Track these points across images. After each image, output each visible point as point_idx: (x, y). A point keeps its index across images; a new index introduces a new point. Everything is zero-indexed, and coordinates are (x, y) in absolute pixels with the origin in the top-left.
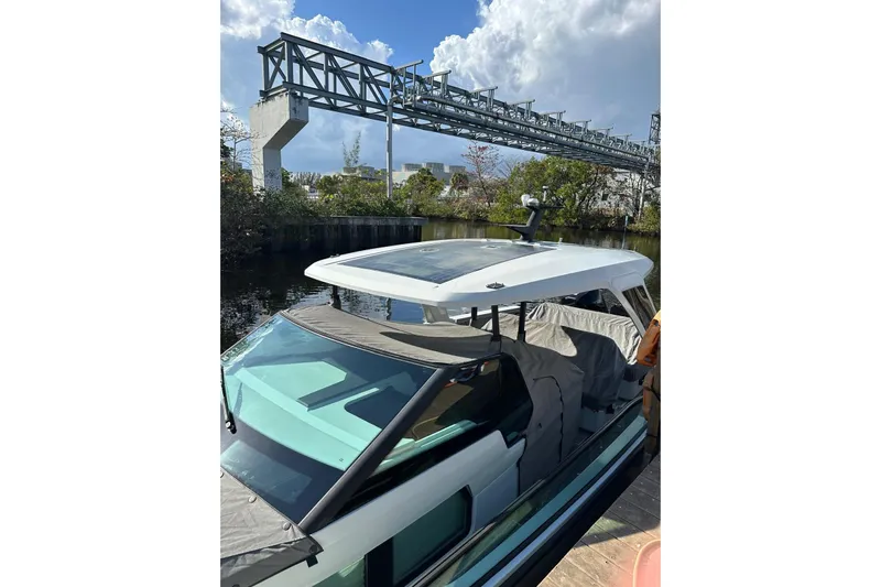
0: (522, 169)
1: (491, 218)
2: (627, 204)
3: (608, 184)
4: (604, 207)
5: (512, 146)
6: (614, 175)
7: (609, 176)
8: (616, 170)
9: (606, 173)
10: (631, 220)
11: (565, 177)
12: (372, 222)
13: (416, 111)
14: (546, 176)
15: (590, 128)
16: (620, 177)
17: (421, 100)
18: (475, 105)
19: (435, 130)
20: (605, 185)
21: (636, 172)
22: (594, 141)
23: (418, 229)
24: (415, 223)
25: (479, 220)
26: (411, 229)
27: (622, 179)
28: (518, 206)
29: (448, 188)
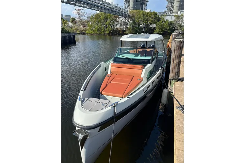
0: (93, 16)
1: (87, 32)
2: (123, 26)
3: (118, 21)
4: (118, 27)
5: (88, 8)
6: (119, 18)
7: (117, 18)
8: (119, 17)
10: (125, 31)
11: (107, 19)
14: (101, 19)
15: (113, 4)
16: (120, 19)
21: (125, 17)
22: (114, 8)
23: (74, 36)
24: (73, 35)
25: (83, 33)
26: (72, 36)
27: (121, 19)
28: (94, 28)
29: (70, 23)
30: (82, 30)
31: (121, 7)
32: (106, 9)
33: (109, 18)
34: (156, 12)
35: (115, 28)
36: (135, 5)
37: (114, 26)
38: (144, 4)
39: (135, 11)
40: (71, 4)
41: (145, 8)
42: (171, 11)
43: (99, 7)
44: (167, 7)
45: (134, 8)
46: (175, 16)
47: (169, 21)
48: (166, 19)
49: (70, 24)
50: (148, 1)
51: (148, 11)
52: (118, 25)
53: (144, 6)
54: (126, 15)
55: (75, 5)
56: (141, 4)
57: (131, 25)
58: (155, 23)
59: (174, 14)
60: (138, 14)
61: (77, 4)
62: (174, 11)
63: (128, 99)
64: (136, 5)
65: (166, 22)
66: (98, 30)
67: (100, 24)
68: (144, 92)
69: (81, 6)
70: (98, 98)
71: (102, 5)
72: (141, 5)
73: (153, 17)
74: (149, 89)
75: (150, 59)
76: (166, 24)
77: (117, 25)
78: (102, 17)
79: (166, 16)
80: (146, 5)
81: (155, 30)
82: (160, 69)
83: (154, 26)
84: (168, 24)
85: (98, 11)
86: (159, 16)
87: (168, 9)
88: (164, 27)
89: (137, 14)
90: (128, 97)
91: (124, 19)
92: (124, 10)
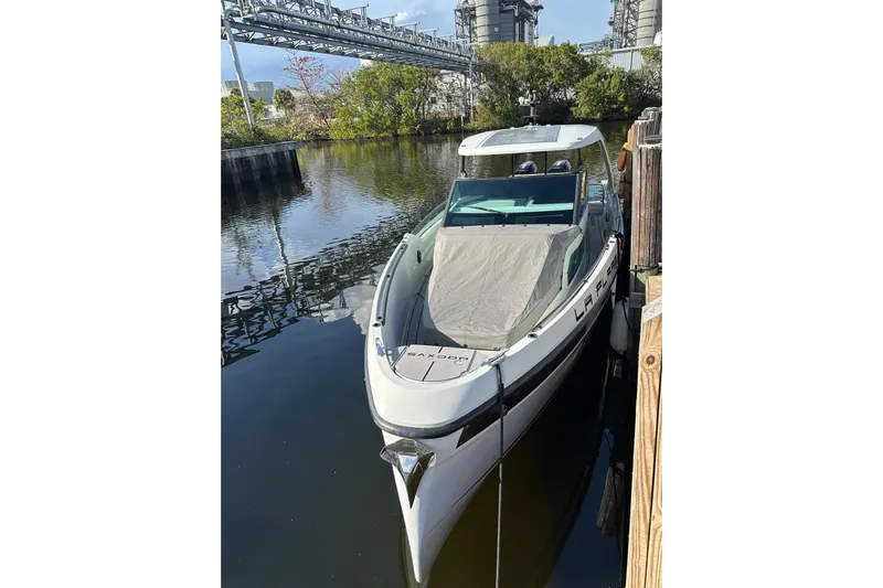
0: (353, 79)
1: (333, 135)
2: (458, 105)
3: (439, 87)
4: (439, 110)
5: (334, 53)
6: (440, 79)
7: (437, 78)
8: (442, 71)
9: (434, 76)
10: (467, 120)
11: (399, 84)
12: (249, 153)
13: (255, 24)
14: (381, 84)
15: (419, 30)
16: (447, 79)
17: (260, 12)
18: (309, 11)
19: (271, 44)
20: (435, 89)
21: (462, 73)
22: (423, 44)
23: (293, 154)
24: (291, 148)
25: (319, 140)
26: (287, 154)
27: (450, 80)
28: (356, 119)
29: (273, 109)
30: (316, 130)
31: (448, 40)
32: (396, 50)
33: (406, 81)
34: (572, 44)
35: (429, 113)
36: (495, 25)
37: (426, 106)
38: (528, 17)
39: (497, 47)
40: (278, 44)
41: (531, 34)
42: (627, 32)
43: (371, 46)
44: (611, 23)
45: (493, 37)
46: (644, 52)
47: (623, 72)
48: (610, 66)
49: (275, 112)
50: (541, 7)
51: (542, 42)
52: (440, 102)
53: (527, 25)
54: (467, 64)
55: (292, 47)
56: (517, 19)
57: (487, 98)
58: (572, 84)
59: (640, 45)
60: (509, 57)
61: (295, 43)
62: (640, 32)
63: (532, 339)
64: (499, 26)
65: (611, 76)
66: (372, 126)
67: (376, 104)
68: (578, 319)
69: (311, 49)
70: (437, 345)
71: (380, 39)
72: (517, 25)
73: (565, 61)
74: (590, 306)
75: (572, 211)
76: (613, 82)
77: (434, 101)
78: (382, 79)
79: (610, 55)
80: (536, 22)
81: (572, 109)
82: (611, 239)
83: (570, 94)
84: (621, 81)
85: (369, 58)
86: (584, 57)
87: (615, 30)
88: (605, 97)
89: (506, 58)
90: (532, 336)
91: (459, 79)
92: (459, 46)
